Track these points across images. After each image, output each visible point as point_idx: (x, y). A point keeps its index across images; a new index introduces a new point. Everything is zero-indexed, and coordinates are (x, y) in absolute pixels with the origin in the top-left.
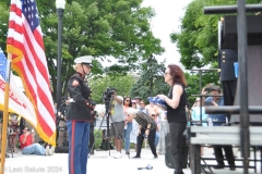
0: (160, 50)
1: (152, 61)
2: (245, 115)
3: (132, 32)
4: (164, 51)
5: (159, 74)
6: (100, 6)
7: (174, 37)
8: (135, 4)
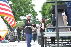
0: (37, 15)
1: (35, 18)
2: (57, 29)
3: (29, 10)
4: (38, 15)
5: (37, 21)
6: (21, 4)
7: (40, 12)
8: (30, 3)
